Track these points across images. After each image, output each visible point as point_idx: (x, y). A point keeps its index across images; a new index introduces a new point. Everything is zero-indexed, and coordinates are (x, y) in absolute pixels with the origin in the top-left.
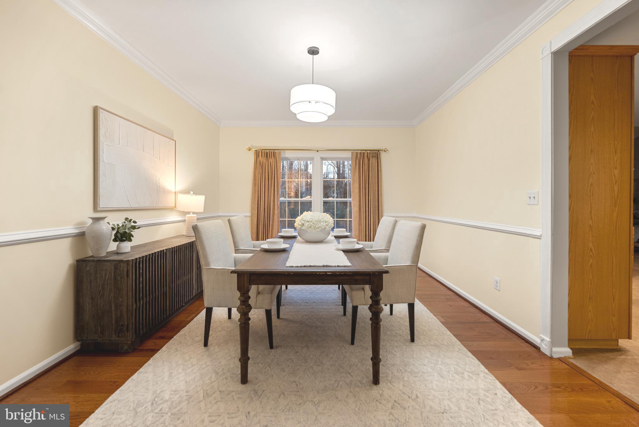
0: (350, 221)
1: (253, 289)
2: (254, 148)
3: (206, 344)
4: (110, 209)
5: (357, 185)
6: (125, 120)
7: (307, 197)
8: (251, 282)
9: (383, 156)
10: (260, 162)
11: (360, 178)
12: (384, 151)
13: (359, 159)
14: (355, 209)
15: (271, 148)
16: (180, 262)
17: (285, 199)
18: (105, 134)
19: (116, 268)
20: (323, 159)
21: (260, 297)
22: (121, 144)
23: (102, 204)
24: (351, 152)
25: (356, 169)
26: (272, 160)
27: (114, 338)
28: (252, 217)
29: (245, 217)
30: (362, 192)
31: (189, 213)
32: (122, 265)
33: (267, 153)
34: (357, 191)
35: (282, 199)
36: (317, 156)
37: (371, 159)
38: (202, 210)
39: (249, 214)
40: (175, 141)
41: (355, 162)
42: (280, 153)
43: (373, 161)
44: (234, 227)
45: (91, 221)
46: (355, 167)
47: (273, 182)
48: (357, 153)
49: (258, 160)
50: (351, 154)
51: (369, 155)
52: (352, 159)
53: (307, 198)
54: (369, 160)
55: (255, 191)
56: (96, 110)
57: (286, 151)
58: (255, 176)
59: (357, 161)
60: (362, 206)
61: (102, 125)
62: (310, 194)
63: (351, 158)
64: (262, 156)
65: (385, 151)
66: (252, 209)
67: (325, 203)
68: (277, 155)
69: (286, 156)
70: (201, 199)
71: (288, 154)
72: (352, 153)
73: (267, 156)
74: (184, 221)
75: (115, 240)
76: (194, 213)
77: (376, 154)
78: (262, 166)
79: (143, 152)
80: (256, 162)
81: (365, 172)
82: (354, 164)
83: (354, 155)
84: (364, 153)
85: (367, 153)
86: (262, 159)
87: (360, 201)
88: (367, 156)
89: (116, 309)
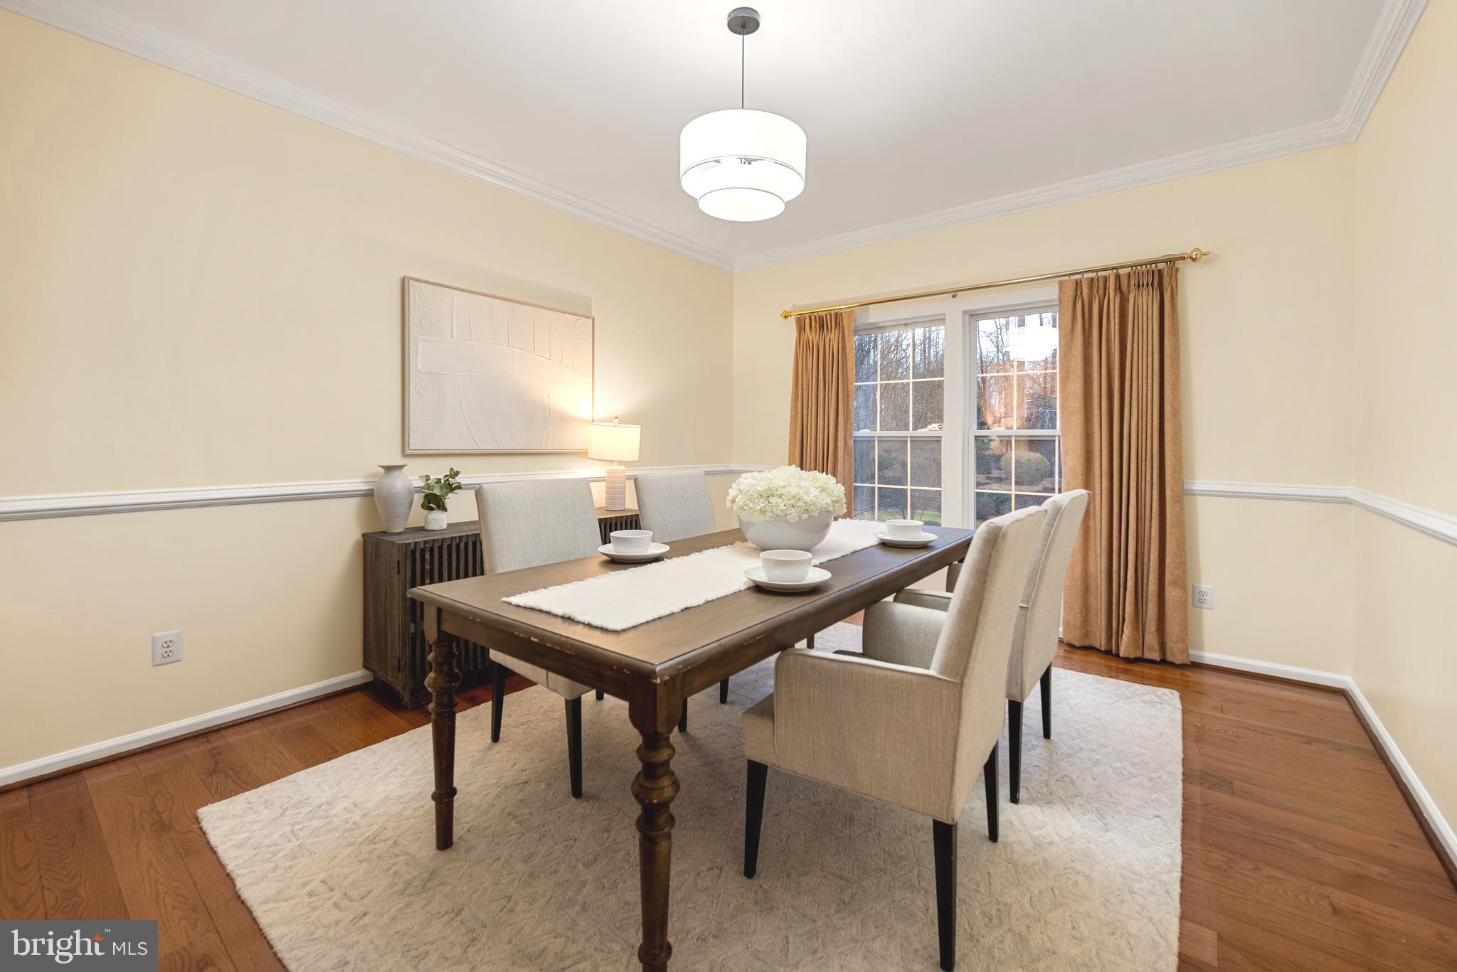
2: (795, 311)
4: (430, 452)
5: (1077, 386)
6: (465, 294)
7: (929, 427)
9: (1188, 277)
10: (808, 342)
12: (1191, 258)
13: (1086, 299)
15: (834, 304)
17: (873, 433)
18: (421, 322)
20: (974, 316)
22: (455, 337)
23: (416, 443)
24: (1057, 283)
25: (1075, 334)
26: (833, 336)
29: (706, 474)
30: (1096, 407)
31: (611, 463)
33: (821, 318)
34: (1077, 403)
35: (864, 433)
36: (954, 309)
37: (1132, 295)
40: (593, 320)
41: (1070, 312)
42: (851, 317)
43: (1143, 303)
45: (382, 472)
46: (1070, 327)
47: (834, 384)
48: (1079, 282)
49: (804, 338)
50: (1057, 287)
51: (1124, 282)
52: (1060, 303)
53: (932, 429)
54: (1124, 300)
55: (795, 413)
56: (404, 283)
57: (871, 306)
58: (796, 377)
59: (1079, 306)
60: (1097, 453)
61: (413, 307)
62: (939, 418)
63: (1057, 303)
64: (811, 327)
65: (1194, 260)
66: (791, 457)
67: (980, 442)
68: (845, 320)
70: (633, 434)
71: (876, 315)
72: (1061, 284)
73: (822, 327)
75: (422, 507)
76: (620, 463)
77: (1155, 276)
78: (808, 347)
79: (509, 346)
80: (799, 341)
81: (1108, 341)
82: (1068, 319)
83: (1070, 289)
84: (1106, 279)
85: (1118, 277)
86: (812, 336)
87: (1088, 436)
88: (1119, 288)
89: (391, 627)
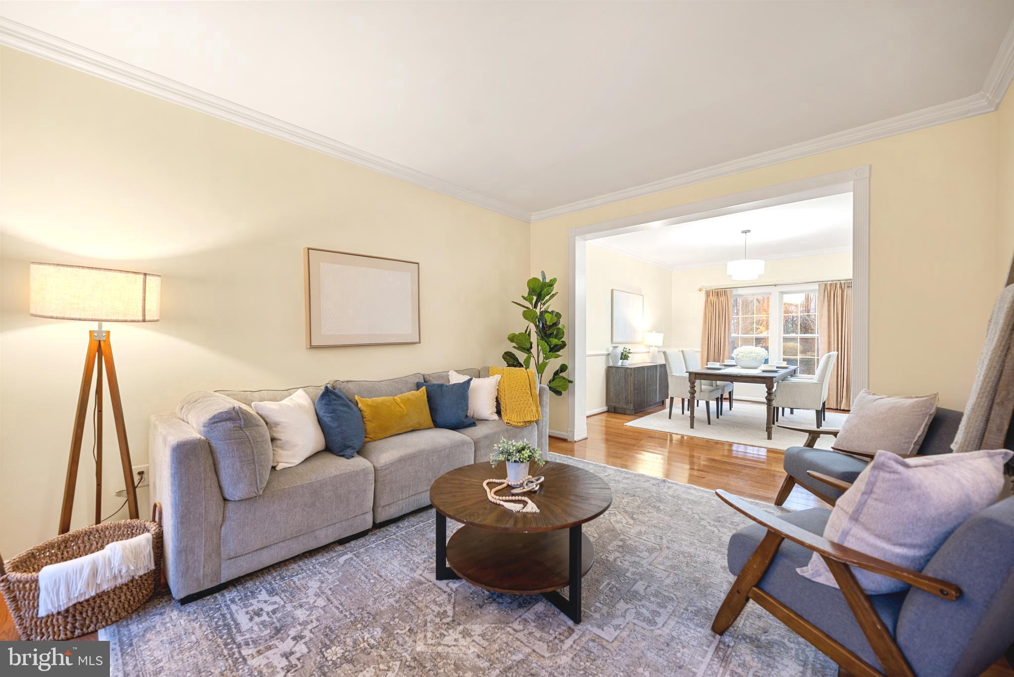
1: (697, 382)
2: (705, 289)
3: (670, 418)
4: (618, 342)
5: (825, 320)
6: (621, 292)
7: (764, 333)
10: (711, 301)
11: (829, 311)
13: (829, 290)
14: (823, 345)
15: (722, 287)
16: (651, 376)
17: (738, 336)
18: (615, 302)
19: (625, 371)
20: (782, 293)
21: (702, 393)
23: (615, 340)
25: (825, 302)
26: (723, 299)
27: (624, 406)
28: (702, 352)
30: (832, 327)
31: (652, 346)
32: (629, 370)
33: (718, 292)
34: (825, 325)
35: (733, 335)
36: (775, 292)
37: (846, 290)
38: (661, 344)
39: (700, 350)
40: (643, 296)
41: (823, 294)
42: (731, 292)
44: (687, 357)
45: (612, 348)
46: (823, 300)
47: (724, 319)
48: (826, 285)
49: (709, 299)
51: (843, 285)
52: (819, 291)
54: (842, 291)
55: (705, 328)
56: (612, 291)
57: (738, 288)
59: (826, 293)
60: (833, 342)
61: (614, 299)
64: (712, 295)
66: (703, 345)
67: (785, 339)
68: (728, 293)
69: (739, 293)
70: (661, 336)
72: (819, 285)
73: (718, 295)
74: (649, 352)
75: (621, 359)
76: (656, 346)
78: (712, 304)
80: (707, 301)
81: (837, 305)
82: (822, 297)
83: (823, 287)
84: (836, 284)
85: (841, 283)
86: (713, 298)
87: (829, 337)
88: (841, 287)
89: (626, 392)
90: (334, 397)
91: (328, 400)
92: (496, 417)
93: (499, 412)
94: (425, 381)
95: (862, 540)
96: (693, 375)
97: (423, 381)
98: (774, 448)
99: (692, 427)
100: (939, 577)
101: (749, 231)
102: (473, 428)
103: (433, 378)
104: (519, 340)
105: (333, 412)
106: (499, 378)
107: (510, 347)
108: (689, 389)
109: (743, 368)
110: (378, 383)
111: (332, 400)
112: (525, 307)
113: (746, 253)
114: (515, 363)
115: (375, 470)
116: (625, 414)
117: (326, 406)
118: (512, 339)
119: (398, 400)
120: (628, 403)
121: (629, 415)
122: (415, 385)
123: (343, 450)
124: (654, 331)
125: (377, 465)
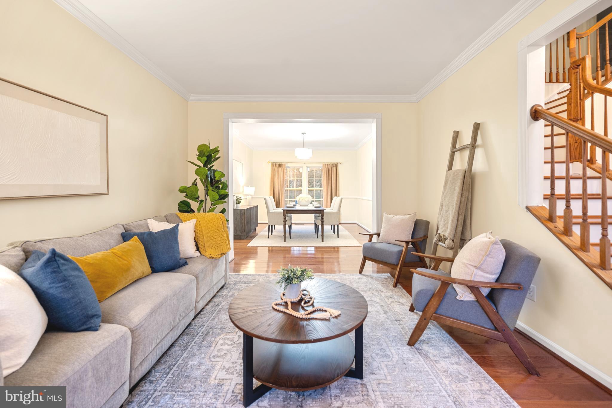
0: (322, 201)
2: (271, 162)
5: (326, 181)
8: (287, 213)
9: (340, 166)
10: (274, 169)
11: (327, 178)
13: (327, 167)
14: (324, 194)
15: (280, 162)
16: (252, 214)
17: (288, 189)
19: (241, 211)
20: (307, 167)
24: (322, 164)
26: (281, 168)
27: (240, 234)
30: (328, 185)
31: (248, 195)
32: (243, 210)
33: (278, 164)
34: (326, 184)
36: (305, 166)
38: (253, 194)
40: (242, 164)
41: (324, 169)
42: (285, 164)
43: (334, 169)
46: (324, 171)
47: (281, 180)
48: (325, 165)
51: (332, 165)
52: (323, 167)
53: (299, 188)
54: (332, 168)
55: (272, 184)
57: (288, 163)
58: (272, 177)
60: (328, 192)
62: (301, 186)
64: (275, 166)
65: (341, 164)
66: (271, 194)
67: (309, 190)
70: (253, 189)
71: (289, 165)
73: (278, 166)
74: (246, 199)
77: (336, 165)
78: (276, 171)
80: (272, 170)
81: (330, 174)
85: (330, 164)
86: (276, 168)
87: (327, 189)
89: (241, 225)
90: (62, 261)
91: (56, 265)
92: (198, 254)
93: (198, 250)
94: (126, 231)
95: (482, 276)
96: (286, 211)
97: (125, 231)
98: (329, 246)
99: (285, 241)
100: (513, 282)
101: (305, 133)
102: (187, 266)
103: (134, 227)
104: (191, 191)
105: (64, 280)
106: (195, 222)
107: (182, 197)
108: (283, 219)
109: (301, 206)
110: (80, 238)
111: (60, 266)
112: (198, 166)
113: (303, 145)
114: (189, 210)
115: (132, 331)
116: (240, 239)
117: (54, 274)
118: (182, 191)
119: (118, 252)
120: (242, 232)
121: (243, 239)
122: (120, 236)
123: (86, 322)
124: (249, 186)
125: (132, 326)
